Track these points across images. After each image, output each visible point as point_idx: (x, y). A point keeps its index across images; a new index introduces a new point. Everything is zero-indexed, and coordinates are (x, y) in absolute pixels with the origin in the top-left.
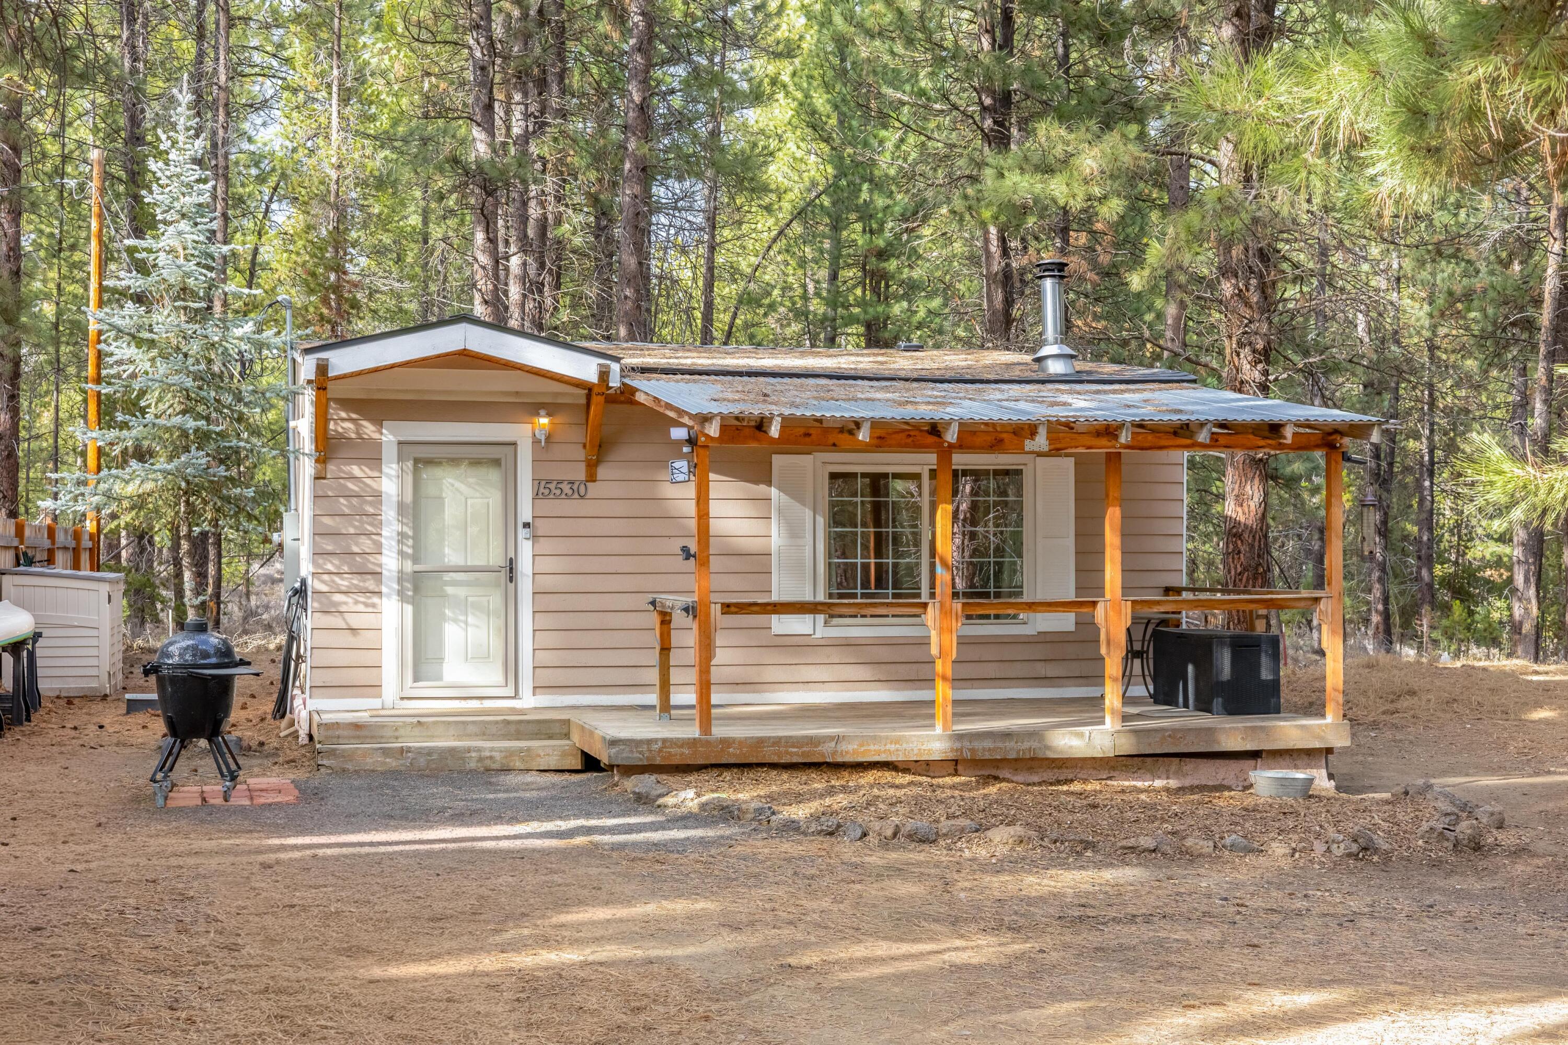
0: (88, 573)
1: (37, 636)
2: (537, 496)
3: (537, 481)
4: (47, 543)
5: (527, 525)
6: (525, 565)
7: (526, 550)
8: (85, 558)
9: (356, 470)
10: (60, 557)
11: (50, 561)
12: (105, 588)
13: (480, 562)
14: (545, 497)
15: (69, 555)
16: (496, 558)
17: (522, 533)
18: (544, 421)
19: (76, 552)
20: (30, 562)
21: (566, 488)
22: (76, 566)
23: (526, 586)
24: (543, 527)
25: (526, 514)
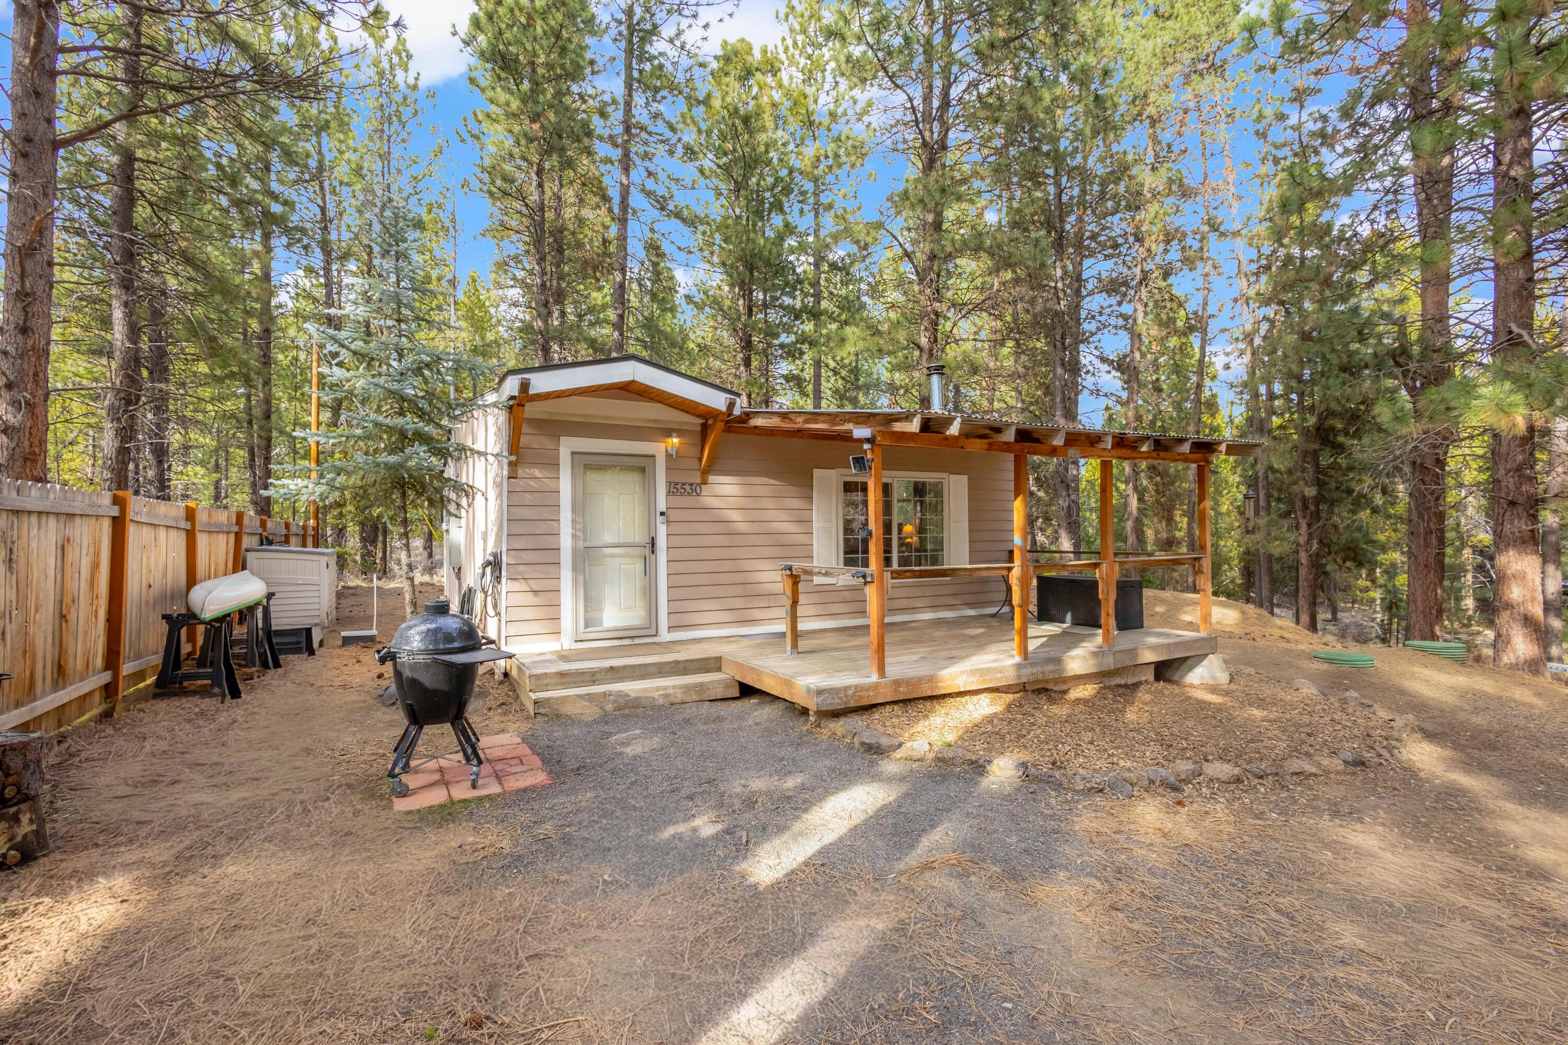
0: (310, 549)
1: (270, 596)
2: (669, 493)
3: (669, 483)
4: (284, 532)
5: (662, 514)
6: (662, 543)
7: (662, 532)
8: (310, 540)
9: (537, 473)
10: (293, 540)
11: (287, 541)
12: (324, 560)
13: (629, 540)
14: (674, 494)
15: (300, 539)
16: (640, 537)
17: (660, 519)
18: (675, 440)
19: (304, 537)
20: (270, 543)
21: (688, 488)
22: (304, 545)
23: (662, 556)
24: (673, 515)
25: (662, 506)
